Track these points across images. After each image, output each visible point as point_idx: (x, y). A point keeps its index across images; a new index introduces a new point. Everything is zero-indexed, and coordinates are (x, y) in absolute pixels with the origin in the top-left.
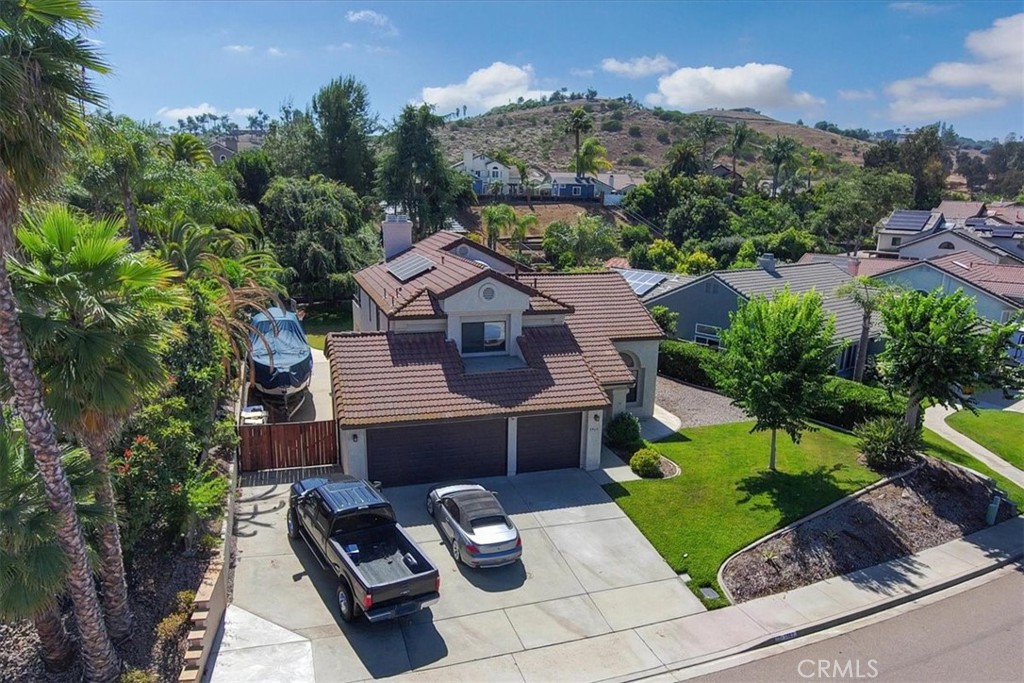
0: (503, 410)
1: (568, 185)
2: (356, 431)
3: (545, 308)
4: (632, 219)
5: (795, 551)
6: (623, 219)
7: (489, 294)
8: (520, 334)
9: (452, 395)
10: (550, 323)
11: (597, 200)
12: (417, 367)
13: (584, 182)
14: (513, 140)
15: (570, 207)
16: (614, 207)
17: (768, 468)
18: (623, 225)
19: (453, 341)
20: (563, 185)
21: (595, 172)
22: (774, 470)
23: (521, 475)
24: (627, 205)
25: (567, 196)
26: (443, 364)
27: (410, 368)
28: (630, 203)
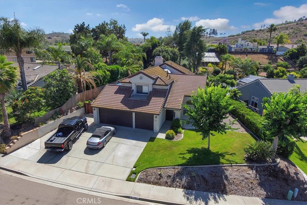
0: (129, 110)
1: (263, 48)
2: (95, 108)
3: (159, 84)
4: (285, 59)
5: (174, 176)
6: (281, 60)
7: (141, 78)
8: (151, 90)
9: (120, 103)
10: (162, 88)
11: (274, 53)
12: (119, 95)
13: (270, 47)
15: (262, 55)
16: (279, 56)
17: (206, 147)
18: (280, 62)
19: (133, 90)
20: (261, 48)
22: (209, 148)
23: (136, 129)
24: (284, 55)
25: (262, 52)
26: (125, 95)
27: (117, 95)
28: (286, 54)
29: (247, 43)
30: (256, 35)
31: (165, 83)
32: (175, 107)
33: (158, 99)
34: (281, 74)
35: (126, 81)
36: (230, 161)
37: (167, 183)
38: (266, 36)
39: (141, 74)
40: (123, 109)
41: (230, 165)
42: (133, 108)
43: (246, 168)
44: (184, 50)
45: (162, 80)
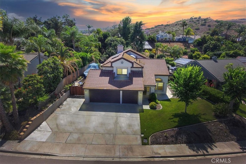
0: (119, 89)
1: (179, 38)
2: (86, 90)
3: (137, 67)
4: (195, 46)
5: (175, 135)
6: (192, 46)
7: (122, 63)
8: (130, 72)
9: (108, 84)
10: (138, 70)
11: (187, 42)
12: (104, 78)
13: (184, 38)
14: (178, 28)
15: (180, 43)
16: (191, 44)
17: (184, 111)
18: (192, 48)
19: (115, 73)
20: (178, 38)
21: (190, 35)
22: (186, 112)
23: (123, 104)
24: (194, 43)
25: (179, 41)
26: (110, 77)
27: (102, 77)
28: (195, 43)
29: (165, 34)
30: (165, 28)
31: (141, 66)
32: (152, 84)
33: (139, 79)
34: (198, 56)
35: (108, 66)
36: (206, 119)
37: (173, 141)
38: (172, 30)
39: (122, 59)
40: (113, 89)
41: (208, 122)
42: (122, 87)
43: (218, 123)
44: (129, 39)
45: (138, 64)
